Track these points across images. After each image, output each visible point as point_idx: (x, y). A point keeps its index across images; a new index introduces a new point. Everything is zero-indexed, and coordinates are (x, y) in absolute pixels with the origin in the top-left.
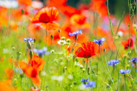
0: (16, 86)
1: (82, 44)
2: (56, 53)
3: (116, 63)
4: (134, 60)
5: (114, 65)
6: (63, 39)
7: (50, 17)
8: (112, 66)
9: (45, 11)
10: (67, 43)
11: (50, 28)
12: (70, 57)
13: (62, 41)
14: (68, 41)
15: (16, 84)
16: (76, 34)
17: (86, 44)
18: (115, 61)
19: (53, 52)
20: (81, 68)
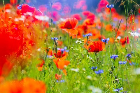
0: (45, 72)
1: (93, 42)
2: (74, 50)
3: (116, 57)
4: (128, 56)
5: (114, 58)
6: (80, 40)
7: (72, 24)
8: (113, 59)
9: (69, 20)
10: (82, 43)
11: (72, 33)
12: (84, 52)
13: (79, 41)
14: (83, 42)
15: (45, 71)
16: (88, 35)
17: (96, 43)
18: (115, 56)
19: (72, 49)
20: (91, 60)
